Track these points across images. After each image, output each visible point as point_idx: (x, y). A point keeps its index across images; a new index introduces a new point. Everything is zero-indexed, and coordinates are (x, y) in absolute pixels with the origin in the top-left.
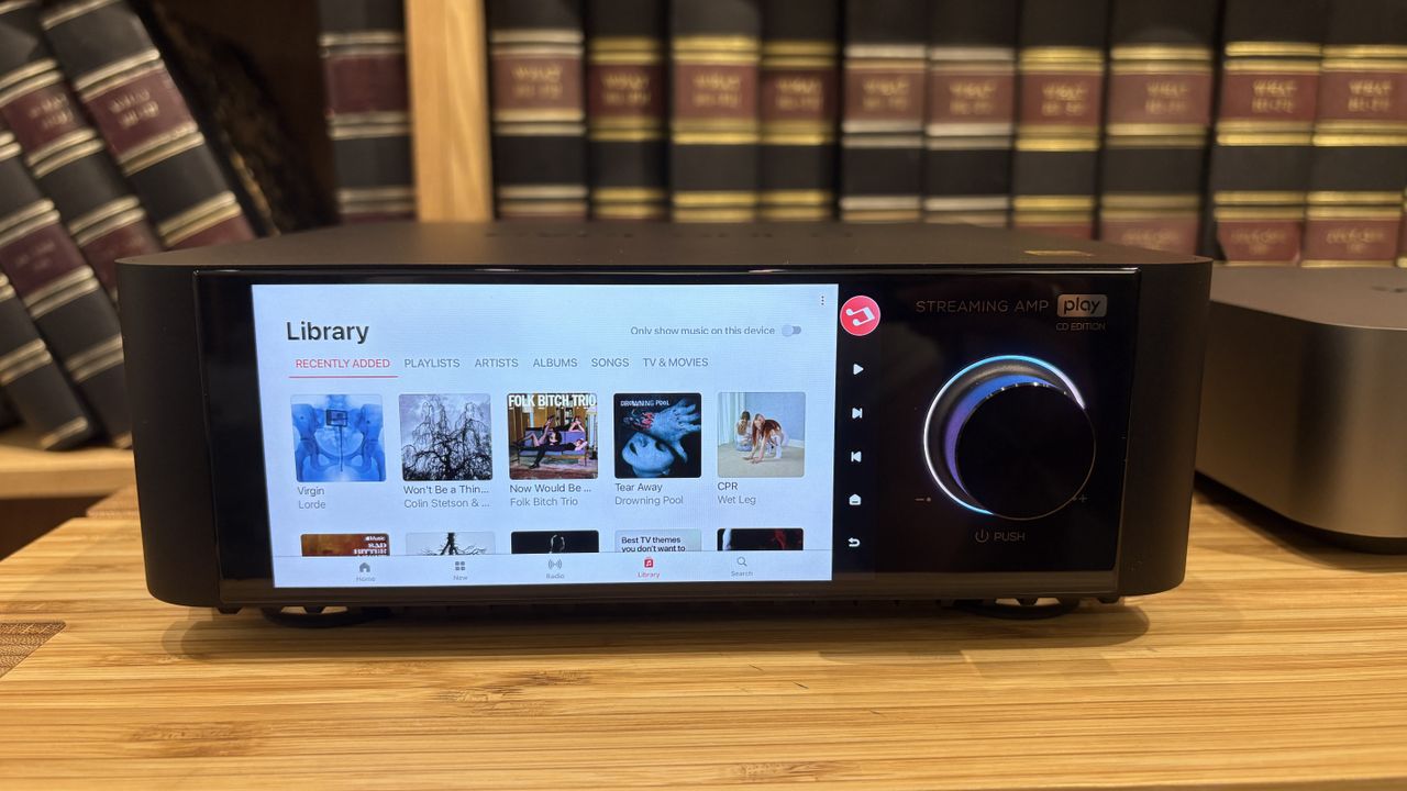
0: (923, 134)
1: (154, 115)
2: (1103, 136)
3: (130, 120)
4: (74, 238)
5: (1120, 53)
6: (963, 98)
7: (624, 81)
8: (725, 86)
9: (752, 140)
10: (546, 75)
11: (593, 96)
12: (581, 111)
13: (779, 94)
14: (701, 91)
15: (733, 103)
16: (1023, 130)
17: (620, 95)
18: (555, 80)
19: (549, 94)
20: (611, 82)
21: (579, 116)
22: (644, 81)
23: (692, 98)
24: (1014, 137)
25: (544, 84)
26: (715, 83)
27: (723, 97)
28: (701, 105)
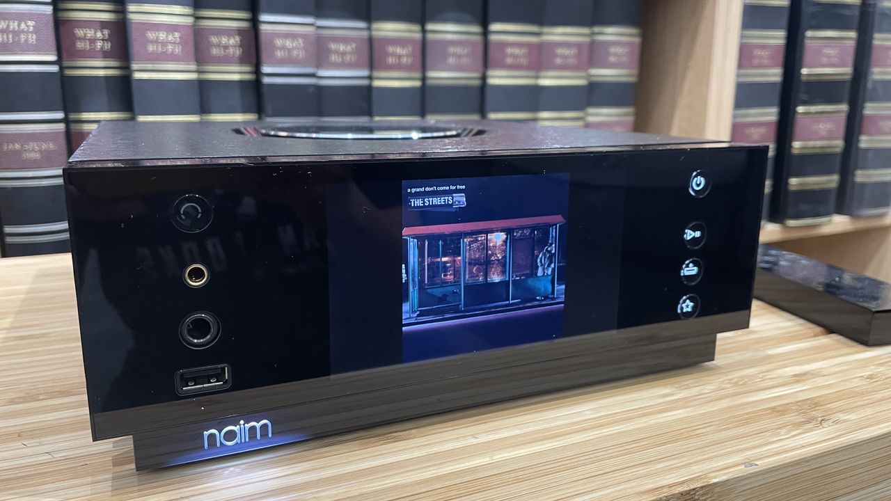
0: (315, 76)
2: (424, 79)
5: (430, 27)
6: (337, 52)
7: (90, 33)
8: (170, 38)
9: (193, 76)
10: (23, 26)
11: (64, 43)
12: (56, 53)
13: (211, 45)
14: (152, 42)
15: (178, 50)
16: (376, 74)
17: (88, 43)
18: (31, 29)
19: (27, 40)
20: (80, 32)
21: (53, 58)
22: (106, 32)
23: (145, 47)
24: (370, 78)
25: (23, 31)
26: (162, 36)
27: (170, 47)
28: (153, 53)
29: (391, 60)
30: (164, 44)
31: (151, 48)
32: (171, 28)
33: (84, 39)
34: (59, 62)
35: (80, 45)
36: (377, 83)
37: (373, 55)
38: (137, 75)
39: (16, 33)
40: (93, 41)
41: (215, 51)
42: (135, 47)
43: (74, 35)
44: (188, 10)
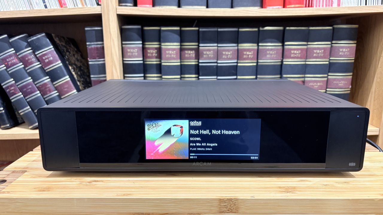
0: (217, 63)
1: (51, 59)
2: (257, 62)
3: (47, 60)
4: (36, 85)
5: (260, 44)
6: (225, 55)
7: (152, 51)
8: (173, 53)
9: (179, 64)
10: (134, 51)
11: (145, 54)
12: (142, 58)
13: (186, 54)
14: (167, 54)
15: (175, 56)
16: (239, 61)
17: (151, 54)
18: (136, 51)
19: (135, 54)
20: (149, 51)
21: (141, 59)
22: (156, 51)
23: (165, 55)
24: (237, 63)
25: (134, 52)
26: (170, 52)
27: (172, 55)
28: (168, 57)
29: (245, 56)
30: (171, 54)
31: (167, 56)
32: (173, 50)
33: (150, 53)
34: (143, 60)
35: (149, 55)
36: (239, 64)
37: (239, 55)
38: (163, 64)
39: (132, 53)
40: (152, 53)
41: (186, 55)
42: (163, 56)
43: (147, 52)
44: (178, 44)
